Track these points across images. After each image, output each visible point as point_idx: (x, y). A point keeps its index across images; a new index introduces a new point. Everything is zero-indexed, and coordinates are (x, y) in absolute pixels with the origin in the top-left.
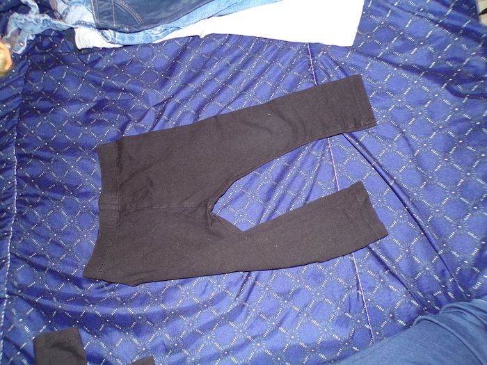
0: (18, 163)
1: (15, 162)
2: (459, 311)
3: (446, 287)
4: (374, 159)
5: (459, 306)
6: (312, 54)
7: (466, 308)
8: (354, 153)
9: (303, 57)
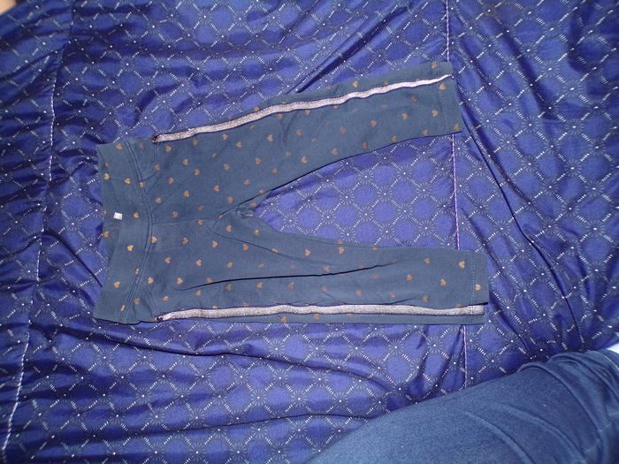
0: (56, 119)
1: (52, 117)
2: (571, 361)
3: (561, 337)
4: (506, 178)
5: (572, 356)
6: (450, 31)
7: (579, 359)
8: (483, 166)
9: (439, 35)
